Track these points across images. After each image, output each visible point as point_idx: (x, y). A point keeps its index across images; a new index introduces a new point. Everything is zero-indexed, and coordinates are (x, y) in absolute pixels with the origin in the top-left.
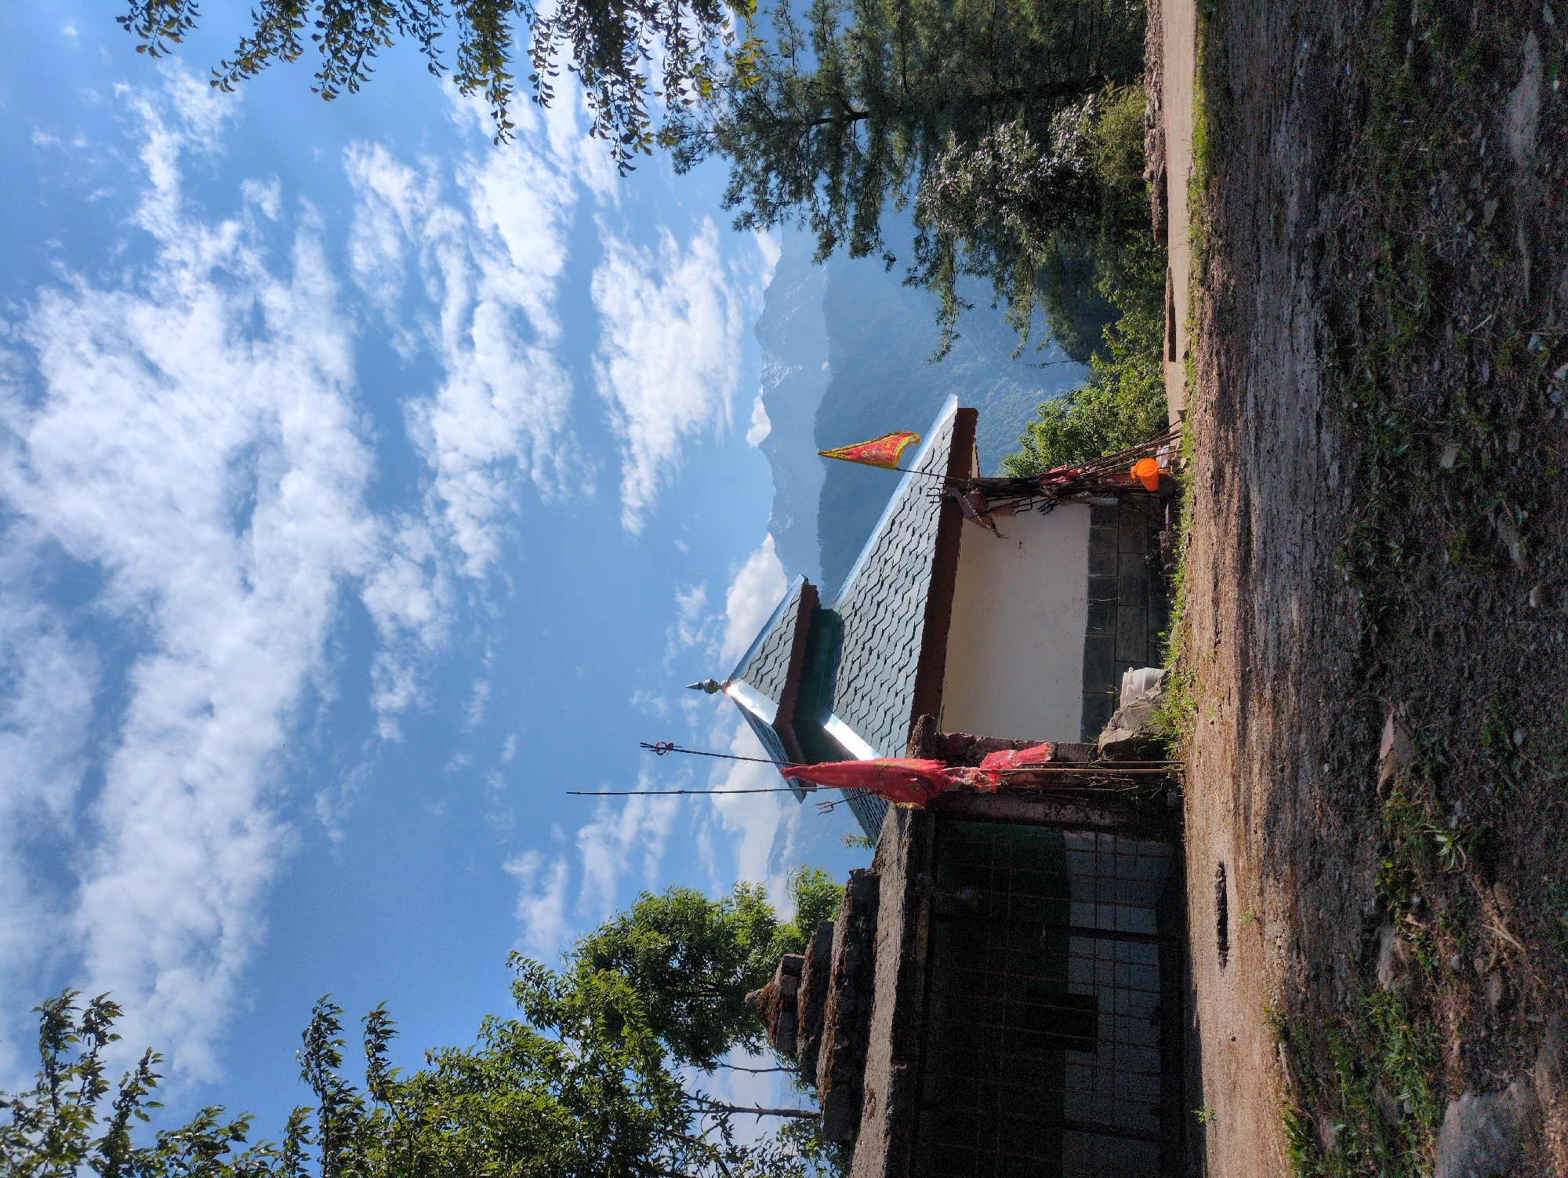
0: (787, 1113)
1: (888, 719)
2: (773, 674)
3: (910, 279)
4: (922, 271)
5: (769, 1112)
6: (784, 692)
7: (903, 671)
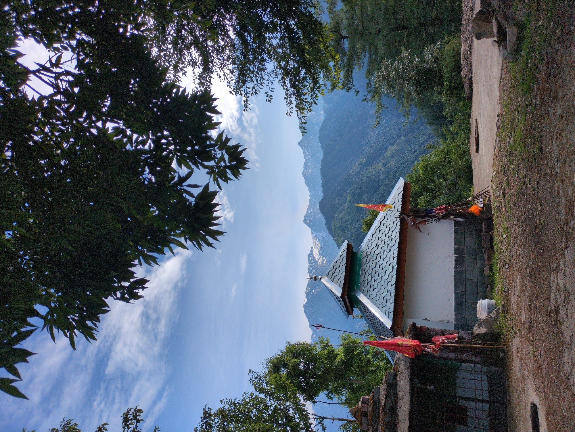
0: (343, 420)
1: (385, 300)
2: (339, 277)
3: (365, 99)
4: (369, 96)
5: (336, 419)
6: (344, 284)
7: (390, 283)
